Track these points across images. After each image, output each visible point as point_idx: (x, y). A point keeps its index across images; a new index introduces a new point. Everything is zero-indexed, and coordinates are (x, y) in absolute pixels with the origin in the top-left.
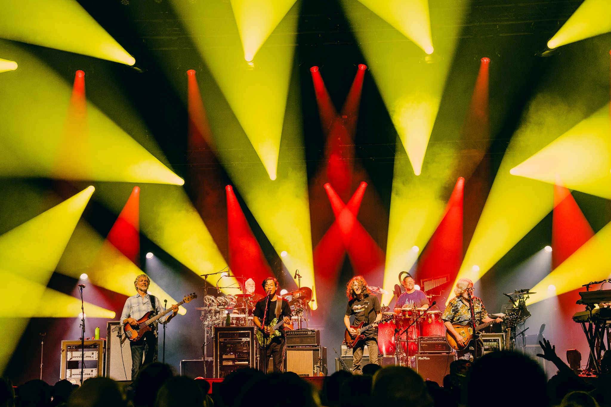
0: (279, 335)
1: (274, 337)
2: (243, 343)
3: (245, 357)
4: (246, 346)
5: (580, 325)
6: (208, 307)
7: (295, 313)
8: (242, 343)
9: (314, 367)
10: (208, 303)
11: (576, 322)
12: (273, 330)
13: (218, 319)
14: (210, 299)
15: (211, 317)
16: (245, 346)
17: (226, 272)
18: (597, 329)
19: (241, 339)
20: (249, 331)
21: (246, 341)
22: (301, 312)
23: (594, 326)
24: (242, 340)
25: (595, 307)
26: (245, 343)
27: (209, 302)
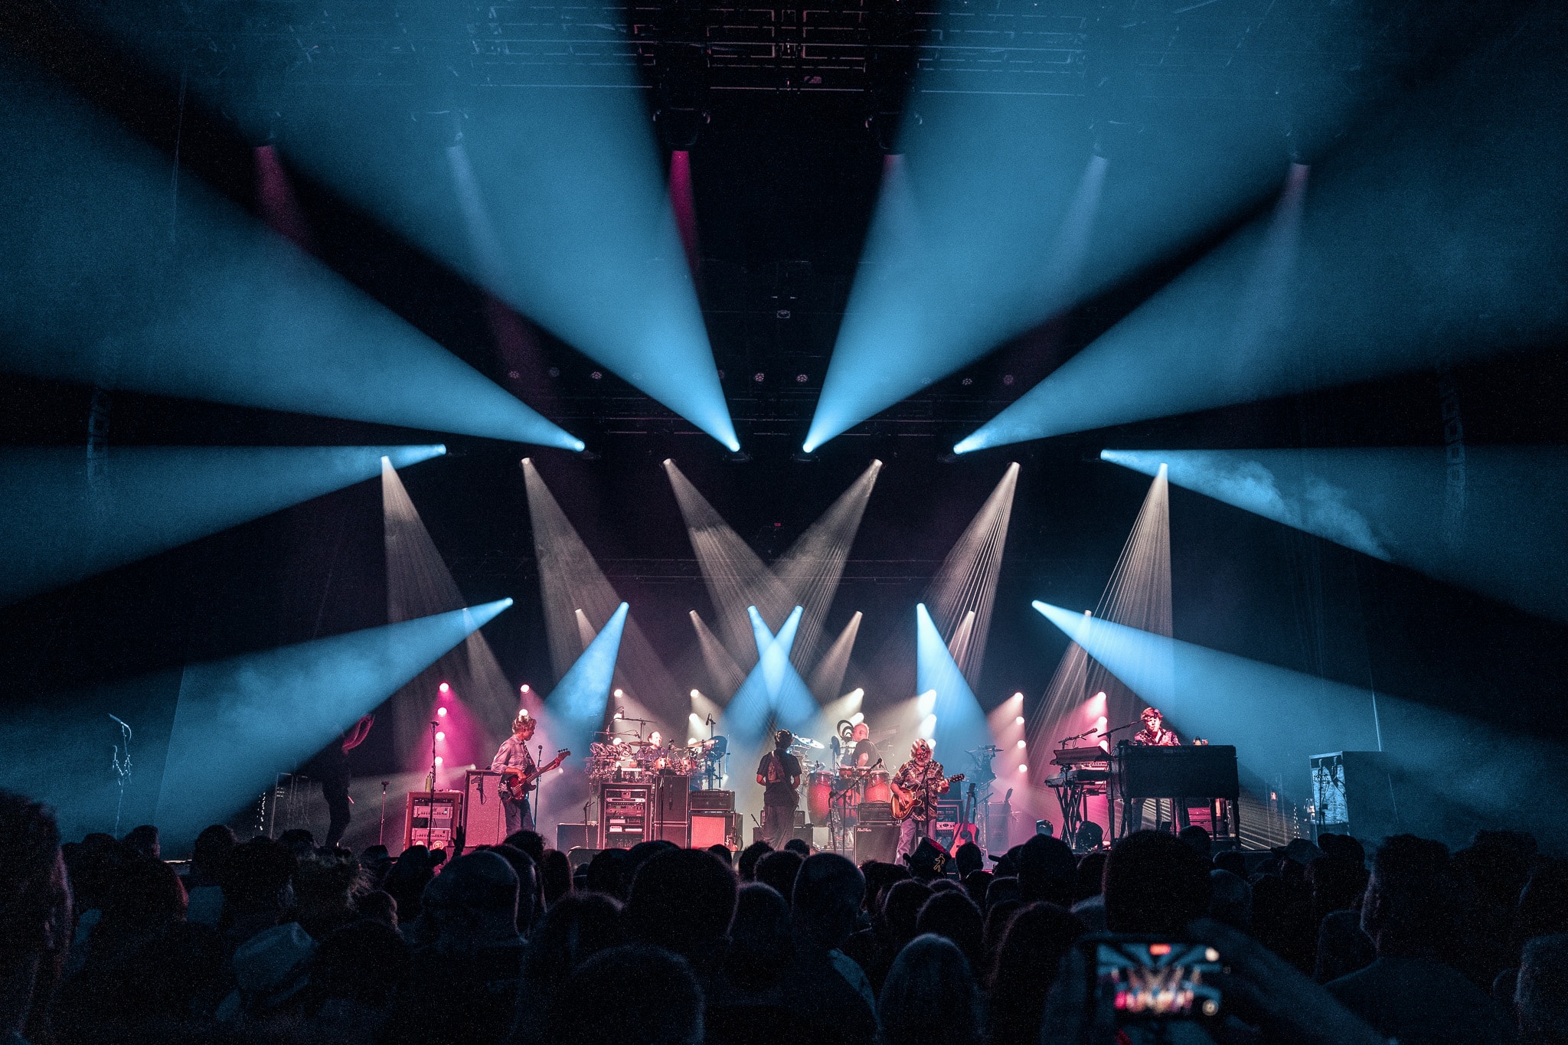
3: (638, 823)
5: (1053, 790)
6: (595, 757)
9: (726, 839)
10: (595, 752)
11: (1049, 786)
13: (607, 772)
15: (599, 771)
18: (1072, 796)
23: (1069, 792)
24: (636, 802)
25: (1071, 768)
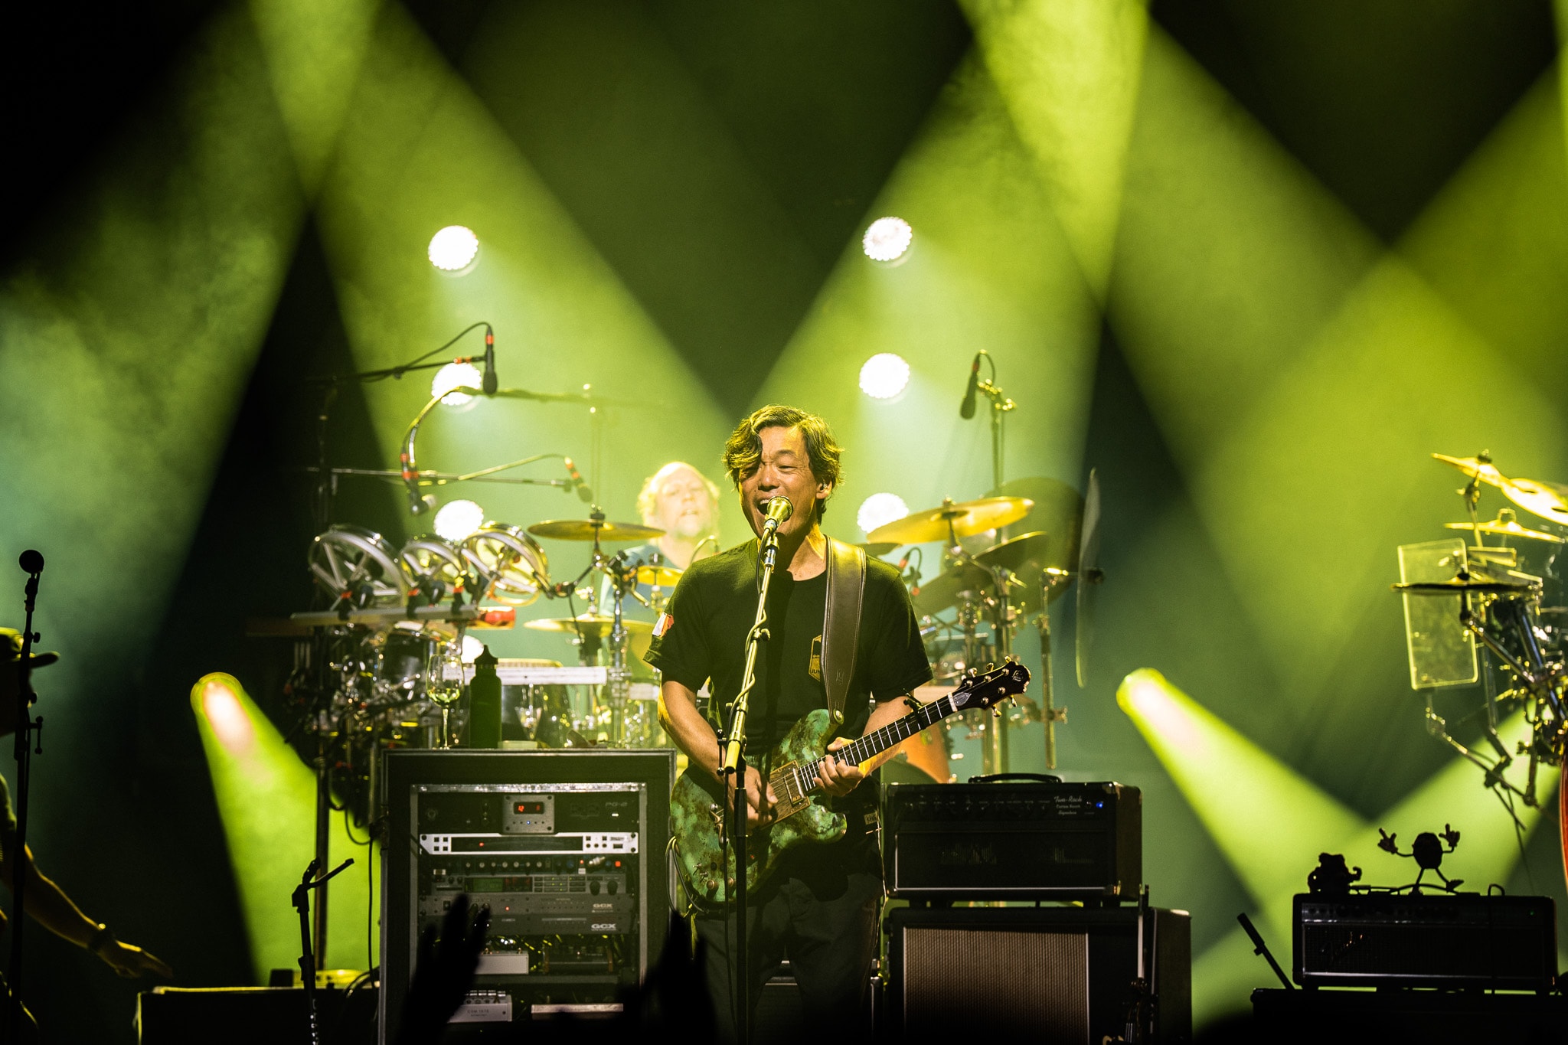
0: (831, 833)
1: (792, 845)
2: (590, 869)
3: (602, 970)
4: (612, 890)
6: (344, 611)
7: (968, 695)
8: (582, 871)
10: (340, 584)
12: (796, 793)
13: (410, 696)
14: (352, 555)
15: (364, 686)
16: (603, 890)
17: (473, 360)
19: (577, 843)
20: (634, 787)
21: (612, 858)
22: (1008, 694)
24: (585, 851)
26: (602, 865)
27: (345, 573)
